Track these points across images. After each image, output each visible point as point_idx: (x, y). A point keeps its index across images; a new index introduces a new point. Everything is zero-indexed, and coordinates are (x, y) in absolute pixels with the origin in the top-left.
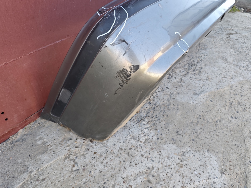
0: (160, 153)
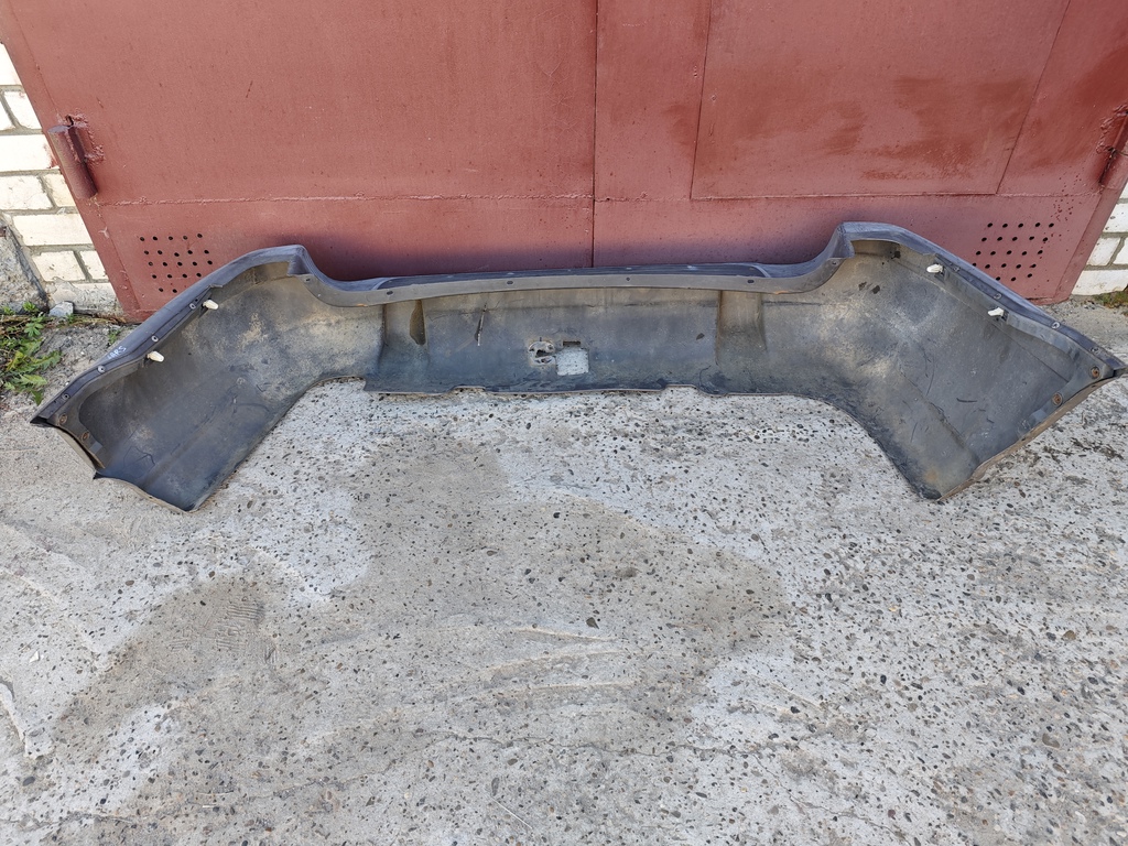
0: (319, 492)
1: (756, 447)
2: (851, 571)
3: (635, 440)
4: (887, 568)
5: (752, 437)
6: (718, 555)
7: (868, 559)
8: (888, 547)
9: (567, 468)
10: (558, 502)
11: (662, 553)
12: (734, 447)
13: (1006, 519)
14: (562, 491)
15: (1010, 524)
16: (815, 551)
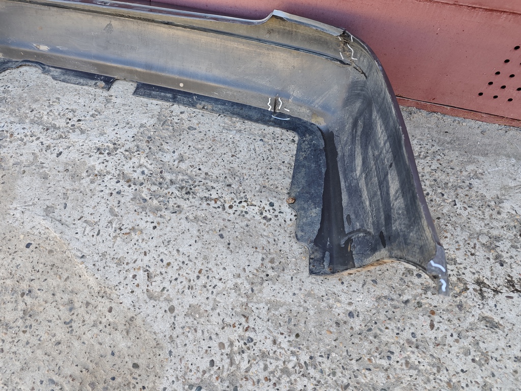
1: (226, 216)
2: (233, 368)
3: (133, 186)
4: (266, 374)
5: (227, 206)
6: (132, 319)
7: (255, 360)
8: (279, 351)
9: (64, 201)
10: (36, 232)
11: (88, 304)
12: (207, 213)
13: (403, 349)
14: (47, 223)
15: (404, 355)
16: (214, 337)
